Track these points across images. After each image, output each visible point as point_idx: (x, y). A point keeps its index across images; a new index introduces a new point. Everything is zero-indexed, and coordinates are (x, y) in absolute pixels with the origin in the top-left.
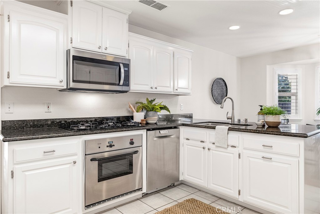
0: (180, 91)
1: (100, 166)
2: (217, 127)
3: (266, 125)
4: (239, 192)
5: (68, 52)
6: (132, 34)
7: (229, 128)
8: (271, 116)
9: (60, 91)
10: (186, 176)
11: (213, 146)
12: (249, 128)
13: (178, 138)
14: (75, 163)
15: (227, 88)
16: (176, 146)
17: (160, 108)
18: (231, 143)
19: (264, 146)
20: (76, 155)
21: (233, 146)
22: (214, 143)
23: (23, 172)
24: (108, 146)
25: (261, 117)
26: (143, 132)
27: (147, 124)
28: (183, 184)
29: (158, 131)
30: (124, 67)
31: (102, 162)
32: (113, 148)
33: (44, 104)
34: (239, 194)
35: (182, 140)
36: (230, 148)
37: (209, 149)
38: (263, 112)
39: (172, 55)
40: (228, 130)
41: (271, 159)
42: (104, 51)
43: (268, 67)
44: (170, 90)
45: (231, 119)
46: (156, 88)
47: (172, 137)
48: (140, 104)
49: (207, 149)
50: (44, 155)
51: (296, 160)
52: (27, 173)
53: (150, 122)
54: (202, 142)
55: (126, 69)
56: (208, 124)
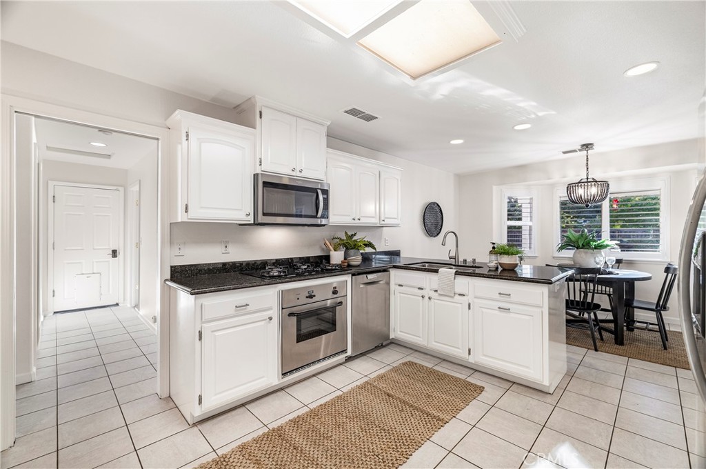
0: (387, 221)
1: (299, 322)
2: (441, 270)
3: (499, 267)
4: (470, 351)
5: (256, 176)
6: (331, 150)
7: (456, 271)
8: (506, 256)
9: (240, 225)
10: (399, 333)
11: (436, 294)
12: (477, 271)
13: (388, 283)
14: (271, 319)
15: (442, 215)
16: (385, 294)
17: (364, 245)
18: (458, 290)
19: (500, 294)
20: (272, 309)
21: (460, 295)
22: (436, 291)
23: (212, 332)
24: (307, 297)
25: (493, 257)
26: (348, 278)
27: (349, 266)
28: (395, 343)
29: (365, 275)
30: (323, 194)
31: (301, 317)
32: (314, 299)
33: (221, 242)
34: (470, 354)
35: (393, 286)
36: (457, 296)
37: (430, 298)
38: (496, 251)
39: (378, 176)
40: (455, 274)
41: (509, 309)
42: (299, 174)
43: (494, 187)
44: (374, 221)
45: (455, 259)
46: (359, 219)
47: (381, 282)
48: (338, 240)
49: (426, 298)
50: (236, 311)
51: (539, 310)
52: (217, 334)
53: (353, 263)
54: (420, 288)
55: (325, 196)
56: (424, 266)
